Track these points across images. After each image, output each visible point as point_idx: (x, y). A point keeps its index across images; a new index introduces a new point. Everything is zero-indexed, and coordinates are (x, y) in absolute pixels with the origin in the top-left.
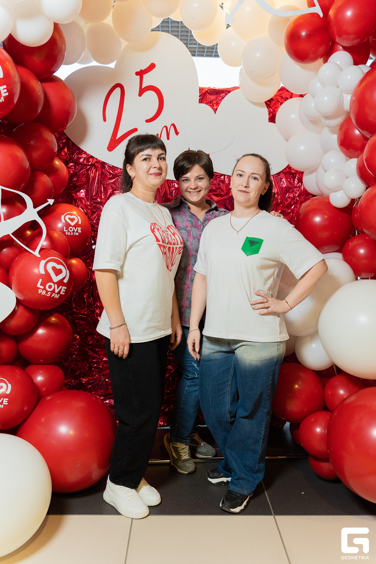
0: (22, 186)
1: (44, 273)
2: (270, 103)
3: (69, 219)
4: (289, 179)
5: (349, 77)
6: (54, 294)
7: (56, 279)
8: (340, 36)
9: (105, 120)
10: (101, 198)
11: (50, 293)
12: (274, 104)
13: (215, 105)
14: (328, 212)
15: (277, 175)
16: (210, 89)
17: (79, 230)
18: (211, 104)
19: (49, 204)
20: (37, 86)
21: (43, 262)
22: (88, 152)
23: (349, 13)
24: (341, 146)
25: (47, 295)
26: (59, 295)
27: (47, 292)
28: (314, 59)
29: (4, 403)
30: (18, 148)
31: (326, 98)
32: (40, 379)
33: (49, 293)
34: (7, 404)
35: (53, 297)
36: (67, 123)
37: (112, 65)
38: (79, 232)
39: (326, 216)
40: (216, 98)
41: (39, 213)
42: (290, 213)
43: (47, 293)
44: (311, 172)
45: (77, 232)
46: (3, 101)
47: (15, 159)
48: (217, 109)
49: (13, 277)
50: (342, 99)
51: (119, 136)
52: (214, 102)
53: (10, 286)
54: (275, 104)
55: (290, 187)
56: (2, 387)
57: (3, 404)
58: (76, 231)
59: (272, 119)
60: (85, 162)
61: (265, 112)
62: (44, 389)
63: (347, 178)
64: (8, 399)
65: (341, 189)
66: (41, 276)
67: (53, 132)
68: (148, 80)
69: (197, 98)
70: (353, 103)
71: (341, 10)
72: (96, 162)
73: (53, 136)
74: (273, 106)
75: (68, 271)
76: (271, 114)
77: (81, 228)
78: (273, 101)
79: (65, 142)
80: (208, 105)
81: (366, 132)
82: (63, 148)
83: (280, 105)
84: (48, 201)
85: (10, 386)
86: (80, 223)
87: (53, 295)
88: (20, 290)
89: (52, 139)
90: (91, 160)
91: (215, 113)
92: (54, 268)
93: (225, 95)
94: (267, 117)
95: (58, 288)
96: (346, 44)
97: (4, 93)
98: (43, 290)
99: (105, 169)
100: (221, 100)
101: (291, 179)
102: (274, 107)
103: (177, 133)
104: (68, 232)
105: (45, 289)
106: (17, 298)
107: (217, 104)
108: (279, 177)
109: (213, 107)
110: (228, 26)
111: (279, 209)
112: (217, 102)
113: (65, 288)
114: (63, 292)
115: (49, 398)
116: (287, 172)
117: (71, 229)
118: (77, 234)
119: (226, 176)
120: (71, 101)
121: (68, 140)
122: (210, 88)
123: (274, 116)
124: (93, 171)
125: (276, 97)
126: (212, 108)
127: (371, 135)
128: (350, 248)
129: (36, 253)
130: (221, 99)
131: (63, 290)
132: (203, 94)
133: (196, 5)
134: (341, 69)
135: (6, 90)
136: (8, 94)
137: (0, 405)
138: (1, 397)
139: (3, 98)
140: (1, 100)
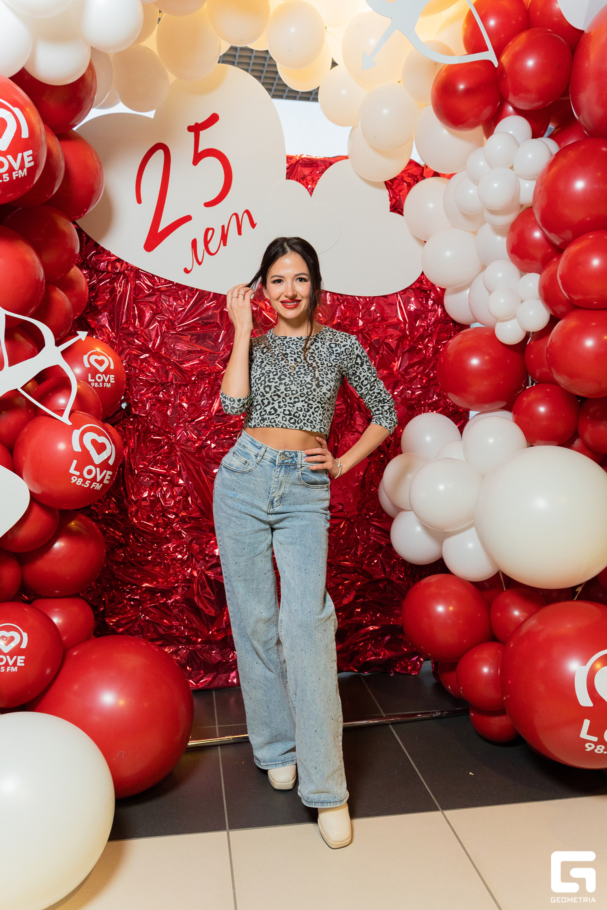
1: (80, 450)
2: (393, 183)
3: (96, 361)
4: (420, 298)
5: (530, 156)
6: (94, 483)
7: (98, 459)
8: (515, 94)
9: (139, 201)
10: (134, 327)
11: (90, 482)
12: (398, 185)
13: (310, 183)
14: (491, 350)
15: (403, 293)
16: (302, 158)
17: (111, 379)
18: (303, 181)
19: (80, 339)
21: (76, 433)
22: (112, 252)
23: (530, 63)
24: (513, 254)
25: (85, 486)
26: (101, 485)
27: (85, 480)
28: (473, 126)
29: (19, 664)
30: (26, 245)
32: (56, 620)
33: (88, 481)
34: (23, 665)
35: (94, 487)
36: (88, 208)
37: (151, 114)
38: (111, 381)
39: (487, 358)
40: (311, 172)
41: (64, 353)
43: (84, 482)
44: (459, 290)
45: (109, 381)
46: (26, 175)
47: (22, 264)
48: (313, 189)
49: (24, 458)
50: (518, 188)
51: (162, 226)
52: (309, 178)
54: (400, 184)
55: (421, 311)
56: (12, 639)
57: (17, 666)
58: (106, 380)
59: (397, 207)
60: (109, 268)
61: (384, 196)
63: (522, 302)
64: (24, 657)
65: (515, 317)
66: (75, 455)
68: (208, 140)
69: (284, 172)
70: (540, 193)
71: (518, 57)
72: (127, 269)
74: (396, 188)
75: (113, 446)
76: (394, 200)
77: (113, 376)
78: (397, 180)
80: (301, 183)
81: (556, 236)
84: (78, 335)
85: (25, 635)
86: (112, 367)
87: (93, 485)
88: (36, 478)
90: (118, 265)
91: (311, 195)
92: (94, 442)
93: (325, 168)
94: (387, 204)
95: (101, 474)
96: (521, 106)
97: (29, 162)
98: (78, 477)
99: (140, 281)
100: (319, 176)
101: (423, 299)
103: (253, 225)
104: (94, 382)
105: (81, 476)
106: (31, 492)
107: (313, 182)
108: (406, 295)
109: (308, 186)
110: (334, 64)
112: (312, 179)
113: (110, 473)
114: (107, 480)
115: (75, 653)
116: (418, 288)
117: (99, 378)
118: (109, 385)
119: (328, 294)
120: (97, 171)
122: (303, 157)
123: (398, 202)
124: (121, 282)
126: (307, 188)
128: (525, 404)
129: (65, 419)
130: (319, 174)
131: (107, 477)
132: (292, 164)
133: (293, 30)
134: (517, 142)
135: (31, 157)
136: (33, 162)
137: (12, 668)
138: (12, 654)
139: (25, 170)
140: (23, 172)
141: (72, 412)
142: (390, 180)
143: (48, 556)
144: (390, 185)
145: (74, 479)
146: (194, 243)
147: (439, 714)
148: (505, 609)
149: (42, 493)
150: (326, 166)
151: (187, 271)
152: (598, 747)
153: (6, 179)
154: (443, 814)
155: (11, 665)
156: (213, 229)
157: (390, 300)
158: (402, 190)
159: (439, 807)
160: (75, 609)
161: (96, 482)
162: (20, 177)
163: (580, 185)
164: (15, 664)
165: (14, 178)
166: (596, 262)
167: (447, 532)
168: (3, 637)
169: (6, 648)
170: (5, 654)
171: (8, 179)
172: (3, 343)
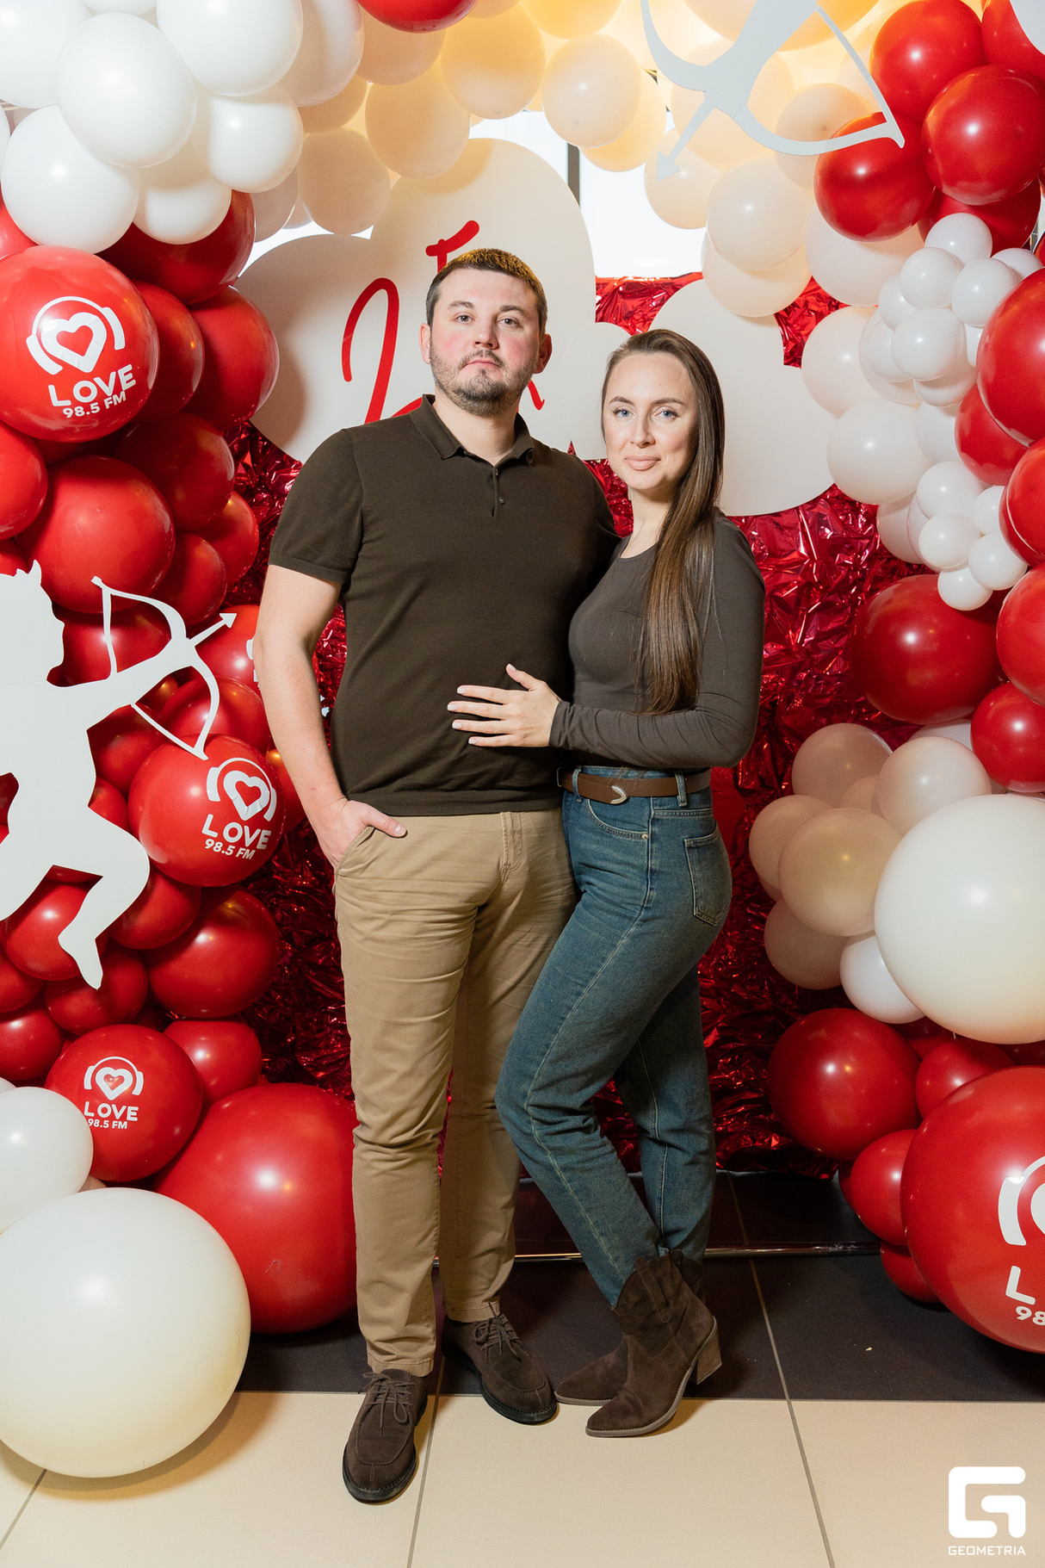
0: (158, 579)
1: (219, 800)
2: (789, 315)
4: (842, 515)
5: (976, 289)
6: (241, 849)
7: (246, 812)
8: (952, 184)
9: (348, 377)
11: (234, 847)
12: (799, 317)
13: (637, 325)
14: (935, 621)
15: (809, 506)
16: (624, 284)
18: (627, 321)
19: (225, 626)
20: (184, 325)
21: (214, 773)
23: (973, 129)
24: (964, 453)
25: (227, 853)
26: (253, 851)
27: (226, 845)
28: (897, 228)
29: (129, 1118)
30: (144, 487)
31: (920, 340)
32: (200, 1055)
33: (230, 847)
34: (136, 1119)
35: (241, 856)
36: (256, 402)
37: (366, 234)
39: (931, 631)
40: (642, 305)
41: (200, 648)
42: (844, 607)
43: (225, 847)
44: (895, 509)
46: (124, 399)
47: (139, 515)
49: (140, 809)
50: (962, 338)
52: (637, 317)
53: (133, 830)
54: (802, 315)
55: (844, 539)
56: (121, 1079)
57: (126, 1121)
59: (793, 357)
61: (775, 334)
62: (213, 1082)
63: (982, 535)
64: (137, 1109)
65: (965, 565)
66: (211, 807)
67: (224, 432)
69: (593, 309)
71: (952, 119)
73: (222, 439)
74: (795, 322)
75: (273, 791)
76: (791, 345)
78: (796, 308)
79: (244, 438)
80: (620, 326)
81: (1018, 433)
82: (242, 455)
83: (814, 319)
84: (222, 619)
85: (140, 1075)
87: (240, 853)
88: (157, 841)
89: (221, 449)
92: (240, 786)
93: (666, 296)
94: (780, 351)
95: (251, 834)
96: (972, 201)
97: (127, 382)
98: (216, 840)
100: (655, 310)
101: (847, 516)
102: (798, 325)
103: (538, 404)
105: (220, 838)
106: (151, 861)
107: (645, 322)
108: (815, 510)
109: (635, 330)
111: (816, 597)
112: (643, 317)
113: (268, 833)
114: (263, 843)
115: (226, 1105)
116: (837, 497)
120: (264, 345)
121: (254, 432)
122: (625, 280)
123: (798, 347)
125: (802, 298)
127: (1031, 441)
128: (990, 715)
129: (198, 750)
130: (654, 307)
131: (262, 839)
132: (606, 295)
133: (583, 87)
134: (958, 264)
135: (131, 374)
136: (134, 381)
137: (120, 1122)
138: (119, 1102)
139: (123, 394)
140: (119, 397)
141: (210, 739)
143: (187, 955)
144: (782, 318)
145: (210, 843)
147: (841, 1248)
148: (940, 1075)
149: (169, 863)
150: (667, 293)
152: (1038, 1314)
153: (95, 410)
154: (790, 1405)
155: (118, 1118)
157: (785, 521)
158: (807, 324)
159: (786, 1393)
160: (230, 1039)
161: (244, 847)
162: (115, 404)
164: (123, 1118)
165: (108, 407)
167: (849, 937)
168: (107, 1077)
169: (112, 1095)
170: (110, 1103)
171: (98, 409)
172: (107, 638)
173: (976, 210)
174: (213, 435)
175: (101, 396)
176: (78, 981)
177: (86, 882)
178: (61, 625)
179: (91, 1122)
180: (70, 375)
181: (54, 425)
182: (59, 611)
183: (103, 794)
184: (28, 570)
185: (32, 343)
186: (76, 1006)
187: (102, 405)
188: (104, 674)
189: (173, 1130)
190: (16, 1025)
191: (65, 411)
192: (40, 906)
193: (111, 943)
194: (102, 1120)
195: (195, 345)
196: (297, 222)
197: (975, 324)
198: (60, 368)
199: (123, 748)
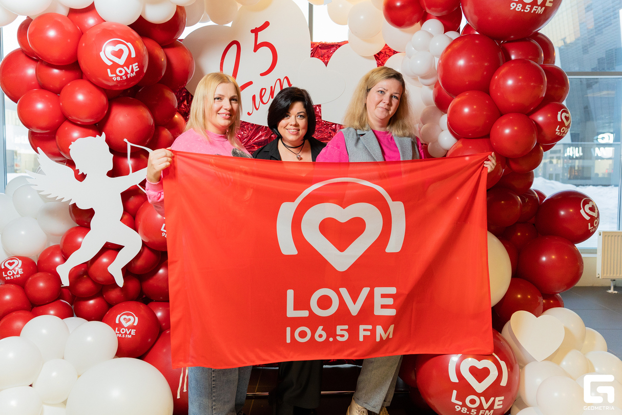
0: (148, 141)
2: (379, 56)
5: (437, 44)
8: (429, 8)
18: (322, 57)
20: (161, 54)
28: (412, 24)
29: (132, 334)
30: (143, 108)
31: (419, 62)
32: (159, 314)
34: (134, 334)
36: (187, 81)
37: (230, 25)
40: (328, 52)
46: (135, 75)
47: (141, 118)
48: (328, 62)
49: (139, 222)
50: (433, 60)
52: (325, 56)
53: (136, 230)
54: (383, 56)
56: (130, 320)
61: (374, 64)
62: (164, 324)
63: (442, 131)
64: (135, 330)
67: (174, 91)
68: (263, 37)
69: (309, 53)
73: (173, 94)
74: (381, 58)
78: (382, 54)
79: (184, 95)
80: (319, 59)
82: (183, 101)
83: (387, 57)
85: (137, 318)
88: (145, 234)
89: (173, 97)
91: (326, 66)
93: (336, 49)
97: (136, 69)
98: (166, 233)
100: (332, 54)
106: (142, 241)
107: (328, 58)
109: (324, 59)
112: (327, 56)
120: (190, 62)
122: (321, 43)
125: (383, 50)
126: (323, 62)
127: (454, 96)
130: (332, 52)
132: (314, 48)
134: (431, 36)
135: (137, 66)
136: (138, 68)
138: (129, 328)
139: (134, 73)
142: (378, 54)
144: (377, 57)
145: (164, 234)
146: (254, 97)
149: (149, 242)
151: (249, 114)
152: (463, 408)
155: (128, 334)
156: (265, 89)
158: (385, 59)
162: (132, 76)
163: (461, 62)
164: (130, 334)
165: (129, 77)
166: (466, 110)
168: (125, 319)
169: (126, 325)
170: (125, 328)
171: (125, 78)
172: (130, 162)
173: (439, 18)
174: (171, 92)
175: (126, 73)
176: (115, 285)
177: (118, 248)
178: (112, 156)
179: (118, 335)
180: (115, 66)
181: (110, 84)
182: (111, 151)
183: (126, 217)
184: (100, 135)
185: (102, 54)
186: (114, 294)
187: (127, 77)
188: (127, 173)
189: (148, 340)
190: (92, 302)
191: (113, 78)
192: (101, 257)
193: (127, 271)
194: (122, 334)
195: (163, 59)
196: (204, 21)
197: (437, 56)
198: (112, 63)
199: (133, 200)
